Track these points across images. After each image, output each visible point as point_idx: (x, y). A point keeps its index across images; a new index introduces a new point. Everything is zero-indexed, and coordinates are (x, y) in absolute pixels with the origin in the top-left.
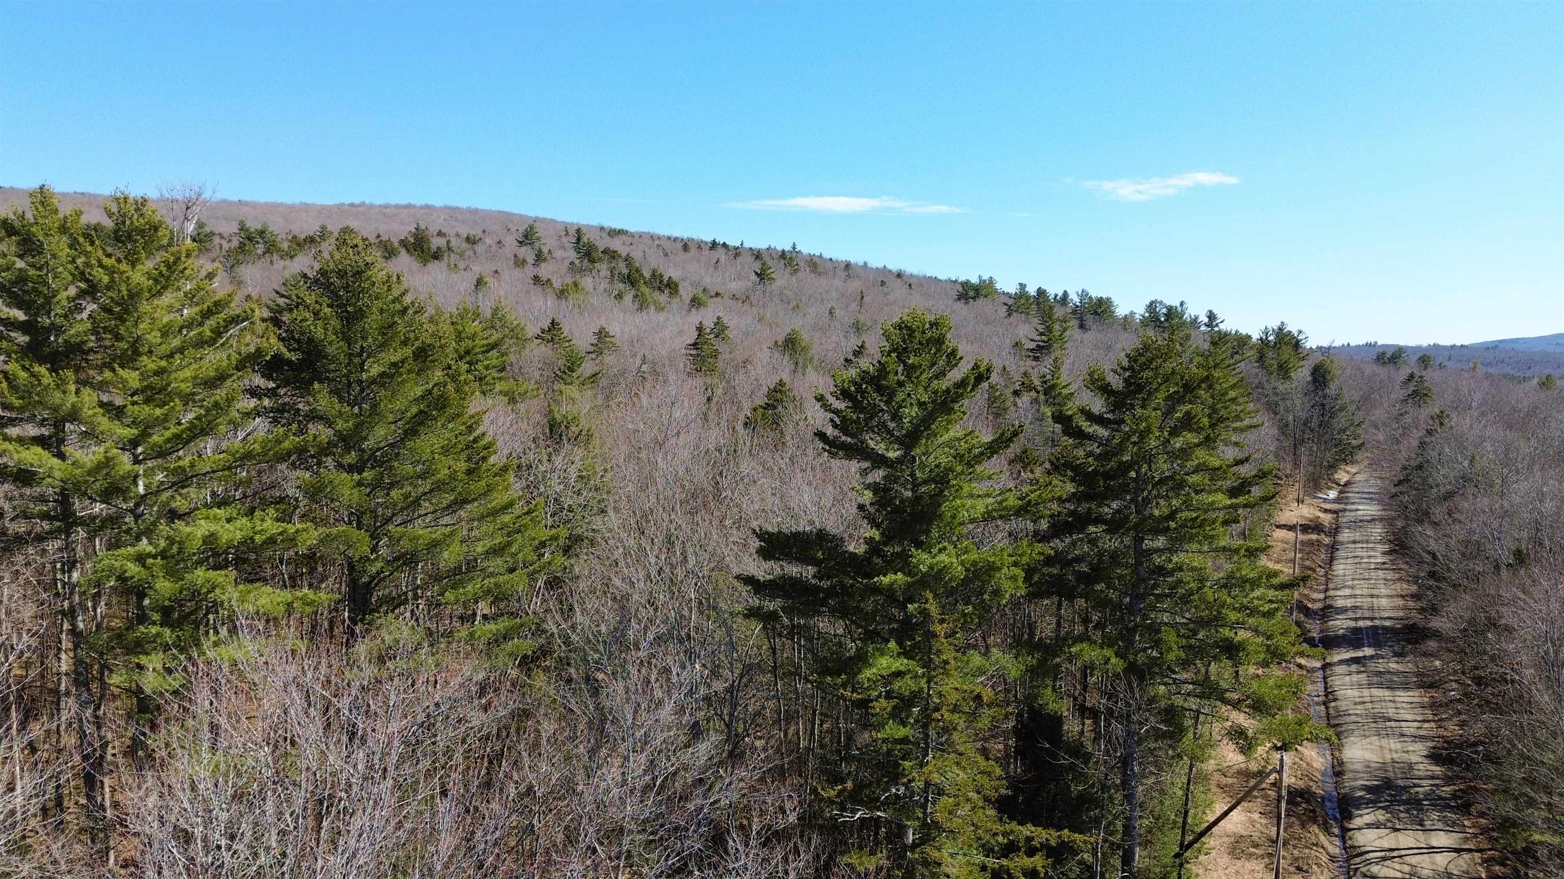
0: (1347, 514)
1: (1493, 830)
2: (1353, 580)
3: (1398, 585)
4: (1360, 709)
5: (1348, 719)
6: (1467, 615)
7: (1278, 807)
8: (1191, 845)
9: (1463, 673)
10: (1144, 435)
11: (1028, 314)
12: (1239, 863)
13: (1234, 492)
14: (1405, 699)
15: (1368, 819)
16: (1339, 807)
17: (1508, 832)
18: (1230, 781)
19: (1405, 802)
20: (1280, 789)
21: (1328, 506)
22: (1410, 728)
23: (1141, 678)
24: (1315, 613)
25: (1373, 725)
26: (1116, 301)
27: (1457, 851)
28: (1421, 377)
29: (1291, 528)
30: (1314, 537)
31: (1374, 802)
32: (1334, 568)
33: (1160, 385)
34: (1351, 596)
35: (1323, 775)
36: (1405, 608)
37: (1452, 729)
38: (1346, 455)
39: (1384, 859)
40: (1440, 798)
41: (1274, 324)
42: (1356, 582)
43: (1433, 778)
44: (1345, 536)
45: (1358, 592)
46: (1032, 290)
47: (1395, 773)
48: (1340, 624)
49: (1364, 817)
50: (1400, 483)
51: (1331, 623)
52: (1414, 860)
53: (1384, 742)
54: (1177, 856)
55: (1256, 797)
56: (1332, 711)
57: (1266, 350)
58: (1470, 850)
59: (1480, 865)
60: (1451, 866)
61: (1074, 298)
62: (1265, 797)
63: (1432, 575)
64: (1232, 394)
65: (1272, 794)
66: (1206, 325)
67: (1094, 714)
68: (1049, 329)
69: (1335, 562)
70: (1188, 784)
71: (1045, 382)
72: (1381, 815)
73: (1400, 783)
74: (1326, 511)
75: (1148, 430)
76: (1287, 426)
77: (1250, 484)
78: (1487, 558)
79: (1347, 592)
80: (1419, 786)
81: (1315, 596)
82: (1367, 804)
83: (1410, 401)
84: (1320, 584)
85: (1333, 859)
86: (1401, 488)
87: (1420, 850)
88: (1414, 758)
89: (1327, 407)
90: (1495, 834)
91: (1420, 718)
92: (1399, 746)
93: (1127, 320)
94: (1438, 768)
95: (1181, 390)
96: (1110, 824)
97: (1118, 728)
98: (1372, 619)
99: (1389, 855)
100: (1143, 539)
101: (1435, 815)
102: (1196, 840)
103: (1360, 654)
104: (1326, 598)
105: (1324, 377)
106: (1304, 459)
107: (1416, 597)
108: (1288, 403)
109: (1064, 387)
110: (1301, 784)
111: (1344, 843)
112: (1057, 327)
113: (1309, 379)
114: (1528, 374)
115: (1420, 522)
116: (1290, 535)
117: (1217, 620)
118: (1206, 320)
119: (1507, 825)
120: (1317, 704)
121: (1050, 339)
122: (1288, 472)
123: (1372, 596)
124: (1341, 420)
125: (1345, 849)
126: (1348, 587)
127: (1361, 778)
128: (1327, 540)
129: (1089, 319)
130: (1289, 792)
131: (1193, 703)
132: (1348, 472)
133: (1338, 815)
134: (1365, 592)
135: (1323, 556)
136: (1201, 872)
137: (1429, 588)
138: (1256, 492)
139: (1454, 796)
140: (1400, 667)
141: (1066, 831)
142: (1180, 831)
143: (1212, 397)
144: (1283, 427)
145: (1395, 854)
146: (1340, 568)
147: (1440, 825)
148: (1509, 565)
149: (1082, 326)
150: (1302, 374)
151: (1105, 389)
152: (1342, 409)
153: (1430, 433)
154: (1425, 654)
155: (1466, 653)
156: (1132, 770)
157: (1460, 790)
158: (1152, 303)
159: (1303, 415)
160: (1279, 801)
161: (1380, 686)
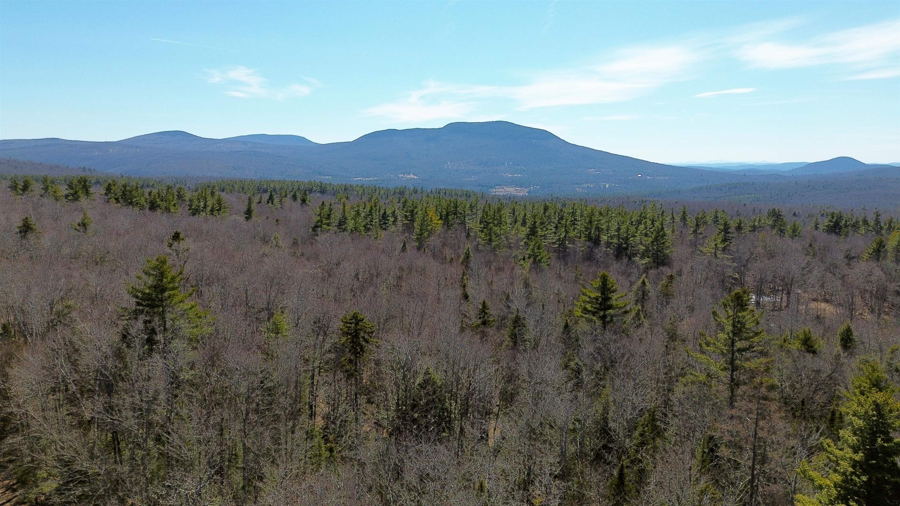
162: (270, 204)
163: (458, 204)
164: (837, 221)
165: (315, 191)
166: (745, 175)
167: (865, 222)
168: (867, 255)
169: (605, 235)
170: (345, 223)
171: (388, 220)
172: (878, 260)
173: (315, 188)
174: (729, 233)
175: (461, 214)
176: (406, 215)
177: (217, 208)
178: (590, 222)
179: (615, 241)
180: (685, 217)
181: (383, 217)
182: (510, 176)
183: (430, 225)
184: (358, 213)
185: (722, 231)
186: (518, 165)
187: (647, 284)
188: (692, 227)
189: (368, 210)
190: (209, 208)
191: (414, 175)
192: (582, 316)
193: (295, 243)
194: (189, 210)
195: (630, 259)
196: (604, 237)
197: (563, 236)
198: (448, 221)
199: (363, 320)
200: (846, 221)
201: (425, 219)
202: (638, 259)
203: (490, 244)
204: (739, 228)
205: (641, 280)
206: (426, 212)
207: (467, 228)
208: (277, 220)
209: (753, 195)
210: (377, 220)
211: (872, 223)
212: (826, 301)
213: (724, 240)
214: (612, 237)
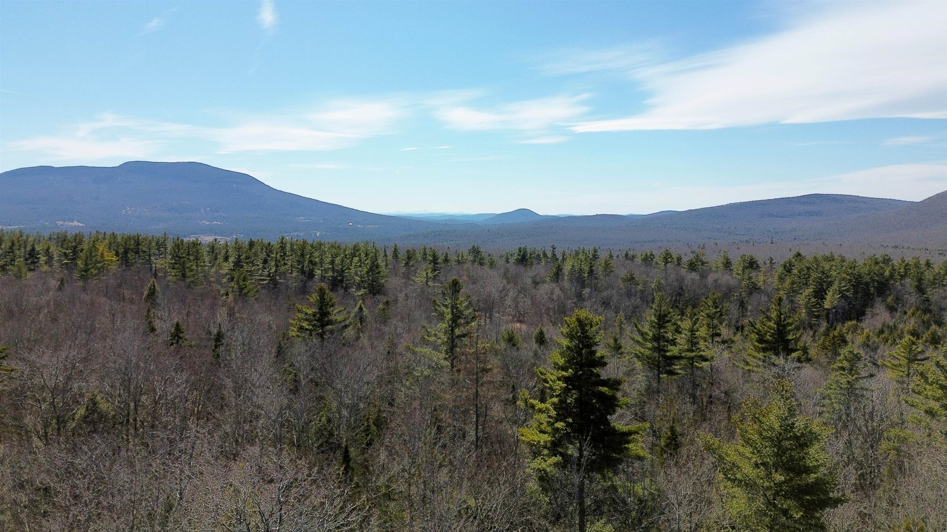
163: (141, 240)
164: (523, 254)
166: (446, 224)
167: (545, 255)
168: (549, 278)
169: (319, 269)
171: (39, 258)
172: (557, 281)
174: (437, 263)
175: (144, 252)
176: (65, 253)
178: (303, 255)
179: (330, 274)
180: (396, 255)
181: (29, 254)
182: (208, 223)
183: (100, 262)
185: (432, 261)
186: (218, 212)
187: (364, 309)
188: (403, 260)
189: (7, 247)
191: (78, 221)
192: (298, 336)
195: (346, 290)
196: (317, 271)
197: (273, 270)
198: (126, 260)
200: (531, 255)
201: (93, 254)
202: (354, 290)
203: (184, 280)
204: (446, 260)
205: (358, 306)
206: (94, 246)
207: (154, 269)
209: (454, 242)
210: (22, 259)
211: (549, 254)
212: (521, 322)
213: (434, 270)
214: (326, 271)
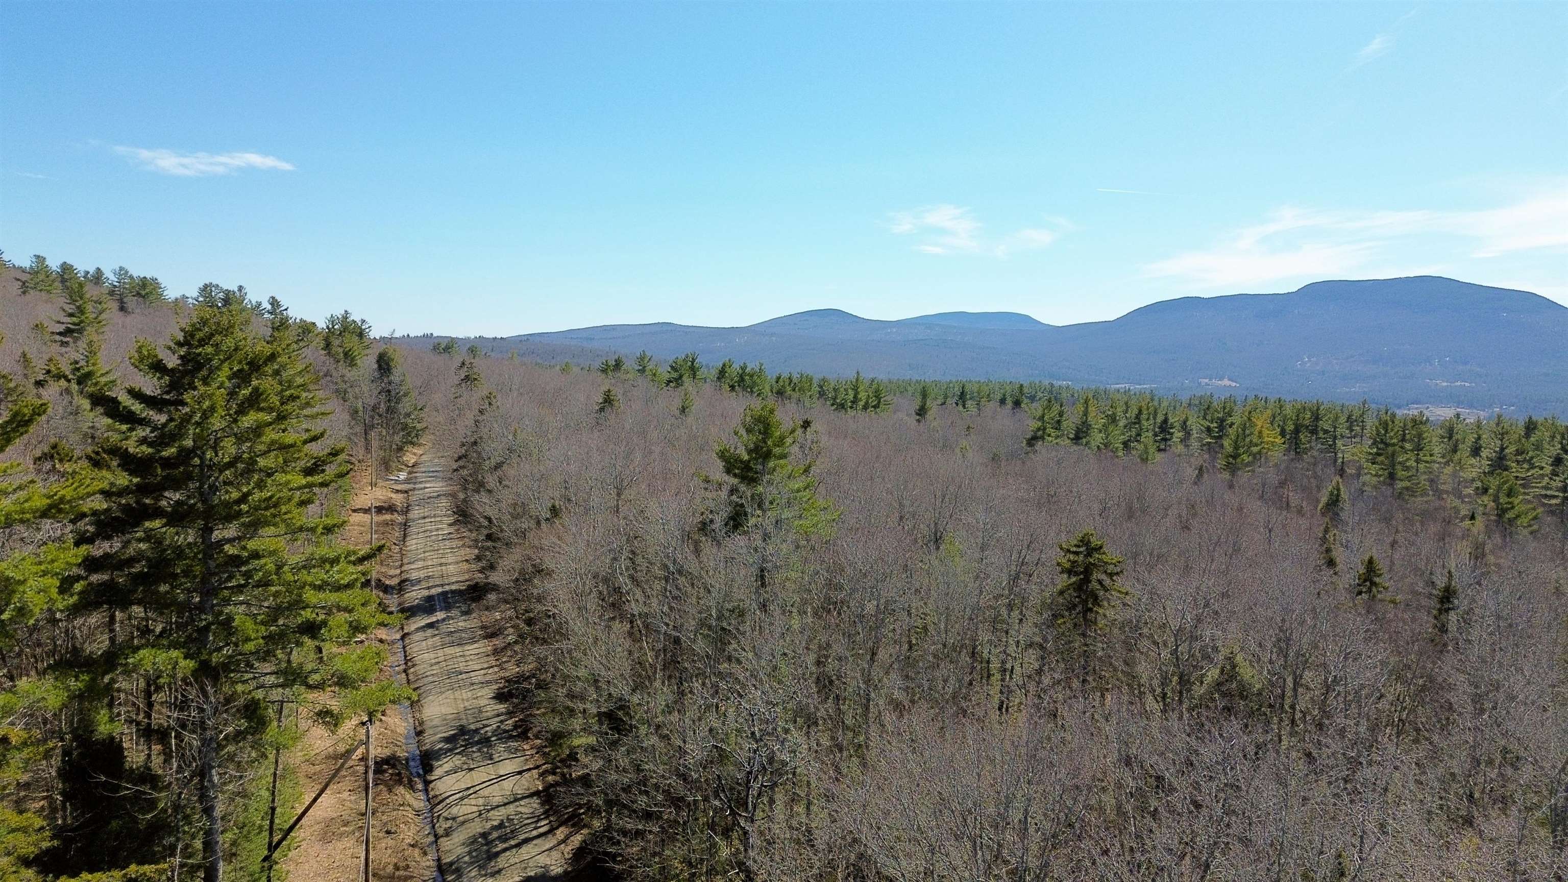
0: (417, 492)
1: (546, 747)
2: (424, 552)
3: (463, 552)
4: (436, 670)
5: (426, 680)
6: (518, 566)
7: (366, 779)
8: (279, 843)
9: (517, 617)
10: (207, 415)
11: (49, 292)
12: (330, 847)
13: (308, 472)
14: (471, 652)
15: (447, 767)
16: (422, 763)
17: (556, 744)
18: (318, 768)
19: (478, 743)
20: (367, 759)
21: (399, 487)
22: (478, 677)
23: (215, 679)
24: (393, 588)
25: (448, 681)
26: (163, 281)
27: (520, 773)
28: (471, 363)
29: (366, 511)
30: (388, 517)
31: (450, 750)
32: (408, 544)
33: (223, 362)
34: (423, 568)
35: (406, 738)
36: (469, 571)
37: (512, 670)
38: (411, 436)
39: (462, 799)
40: (506, 731)
41: (339, 313)
42: (427, 554)
43: (498, 715)
44: (415, 513)
45: (430, 563)
46: (54, 264)
47: (467, 720)
48: (414, 595)
49: (442, 766)
50: (460, 458)
51: (407, 595)
52: (486, 792)
53: (457, 694)
54: (266, 859)
55: (345, 776)
56: (411, 677)
57: (332, 339)
58: (529, 770)
59: (538, 779)
60: (516, 787)
61: (110, 276)
62: (354, 774)
63: (489, 537)
64: (299, 380)
65: (361, 769)
66: (269, 312)
67: (162, 735)
68: (81, 310)
69: (408, 539)
70: (275, 782)
71: (78, 369)
72: (457, 760)
73: (473, 727)
74: (398, 491)
75: (212, 409)
76: (357, 412)
77: (324, 463)
78: (531, 517)
79: (420, 564)
80: (488, 726)
81: (392, 572)
82: (446, 753)
83: (463, 385)
84: (396, 561)
85: (418, 813)
86: (461, 463)
87: (490, 782)
88: (483, 702)
89: (393, 393)
90: (547, 750)
91: (486, 666)
92: (470, 694)
93: (179, 304)
94: (502, 706)
95: (246, 367)
96: (187, 847)
97: (193, 740)
98: (442, 585)
99: (467, 793)
100: (211, 530)
101: (501, 747)
102: (284, 838)
103: (434, 619)
104: (401, 572)
105: (388, 364)
106: (375, 444)
107: (478, 558)
108: (357, 390)
109: (102, 375)
110: (387, 752)
111: (428, 795)
112: (89, 307)
113: (376, 366)
114: (553, 362)
115: (477, 491)
116: (366, 518)
117: (298, 604)
118: (269, 307)
119: (556, 738)
120: (399, 673)
121: (82, 322)
122: (361, 457)
123: (441, 565)
124: (405, 406)
125: (428, 800)
126: (420, 559)
127: (440, 732)
128: (400, 519)
129: (131, 302)
130: (376, 763)
131: (276, 694)
132: (415, 454)
133: (421, 772)
134: (435, 561)
135: (397, 534)
136: (291, 868)
137: (488, 549)
138: (331, 470)
139: (516, 727)
140: (467, 625)
141: (133, 867)
142: (267, 833)
143: (280, 383)
144: (354, 413)
145: (471, 791)
146: (413, 543)
147: (506, 755)
148: (547, 519)
149: (122, 309)
150: (368, 363)
151: (158, 367)
152: (405, 395)
153: (481, 412)
154: (487, 609)
155: (518, 600)
156: (211, 781)
157: (520, 720)
158: (206, 286)
159: (372, 402)
160: (366, 772)
161: (452, 644)
162: (960, 408)
163: (1322, 412)
165: (1040, 399)
170: (1087, 434)
171: (1172, 434)
173: (1040, 395)
175: (1326, 432)
176: (1208, 428)
177: (874, 404)
181: (1160, 427)
182: (1445, 384)
183: (1256, 445)
184: (1113, 419)
186: (1466, 363)
189: (1134, 416)
190: (862, 403)
191: (1229, 380)
193: (995, 458)
194: (833, 405)
198: (1296, 444)
199: (1101, 547)
201: (1247, 432)
203: (1391, 485)
206: (1249, 419)
207: (1340, 460)
208: (969, 427)
210: (1150, 434)
